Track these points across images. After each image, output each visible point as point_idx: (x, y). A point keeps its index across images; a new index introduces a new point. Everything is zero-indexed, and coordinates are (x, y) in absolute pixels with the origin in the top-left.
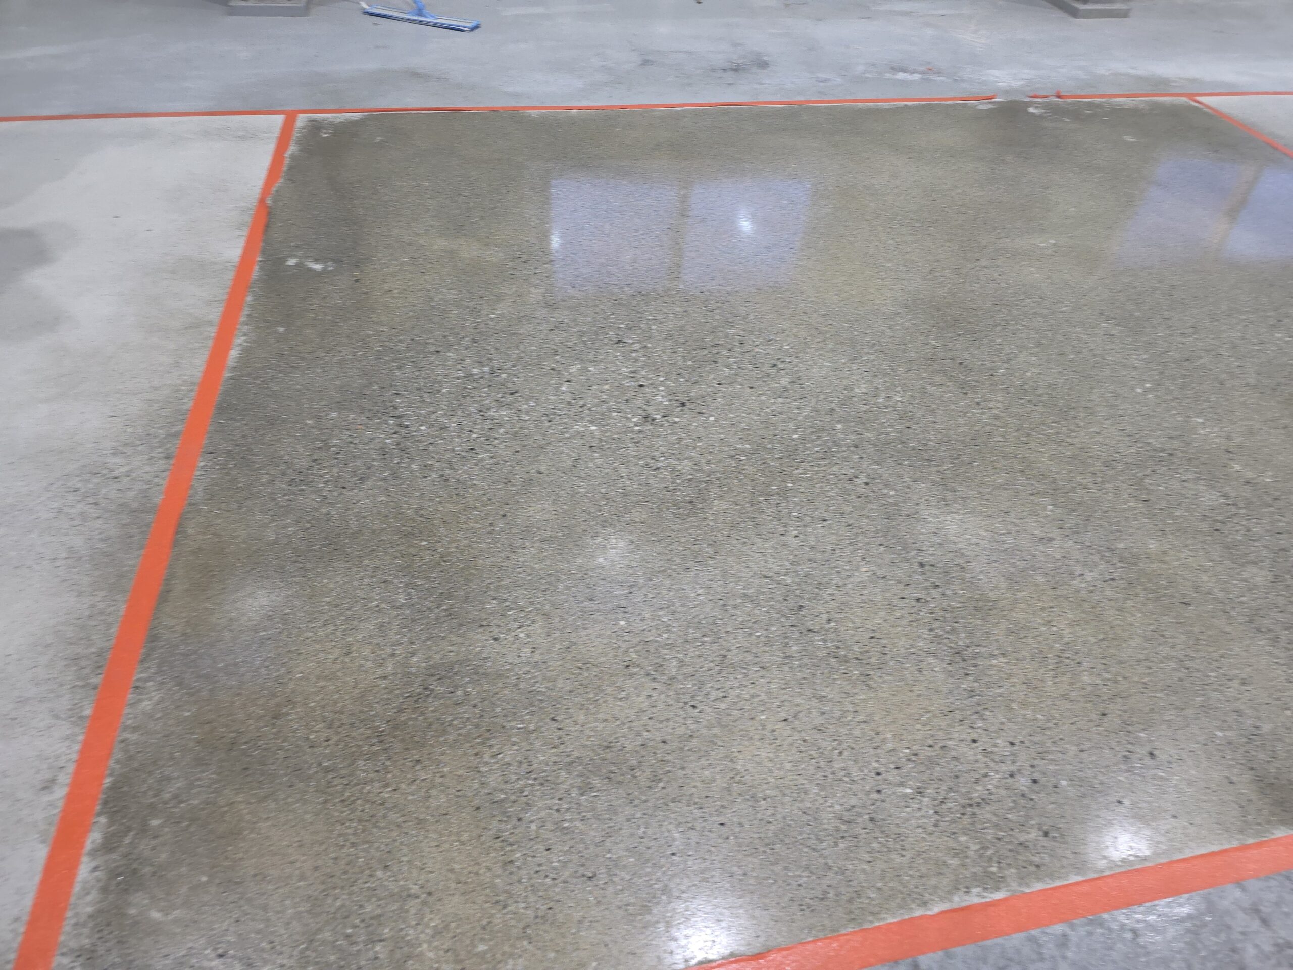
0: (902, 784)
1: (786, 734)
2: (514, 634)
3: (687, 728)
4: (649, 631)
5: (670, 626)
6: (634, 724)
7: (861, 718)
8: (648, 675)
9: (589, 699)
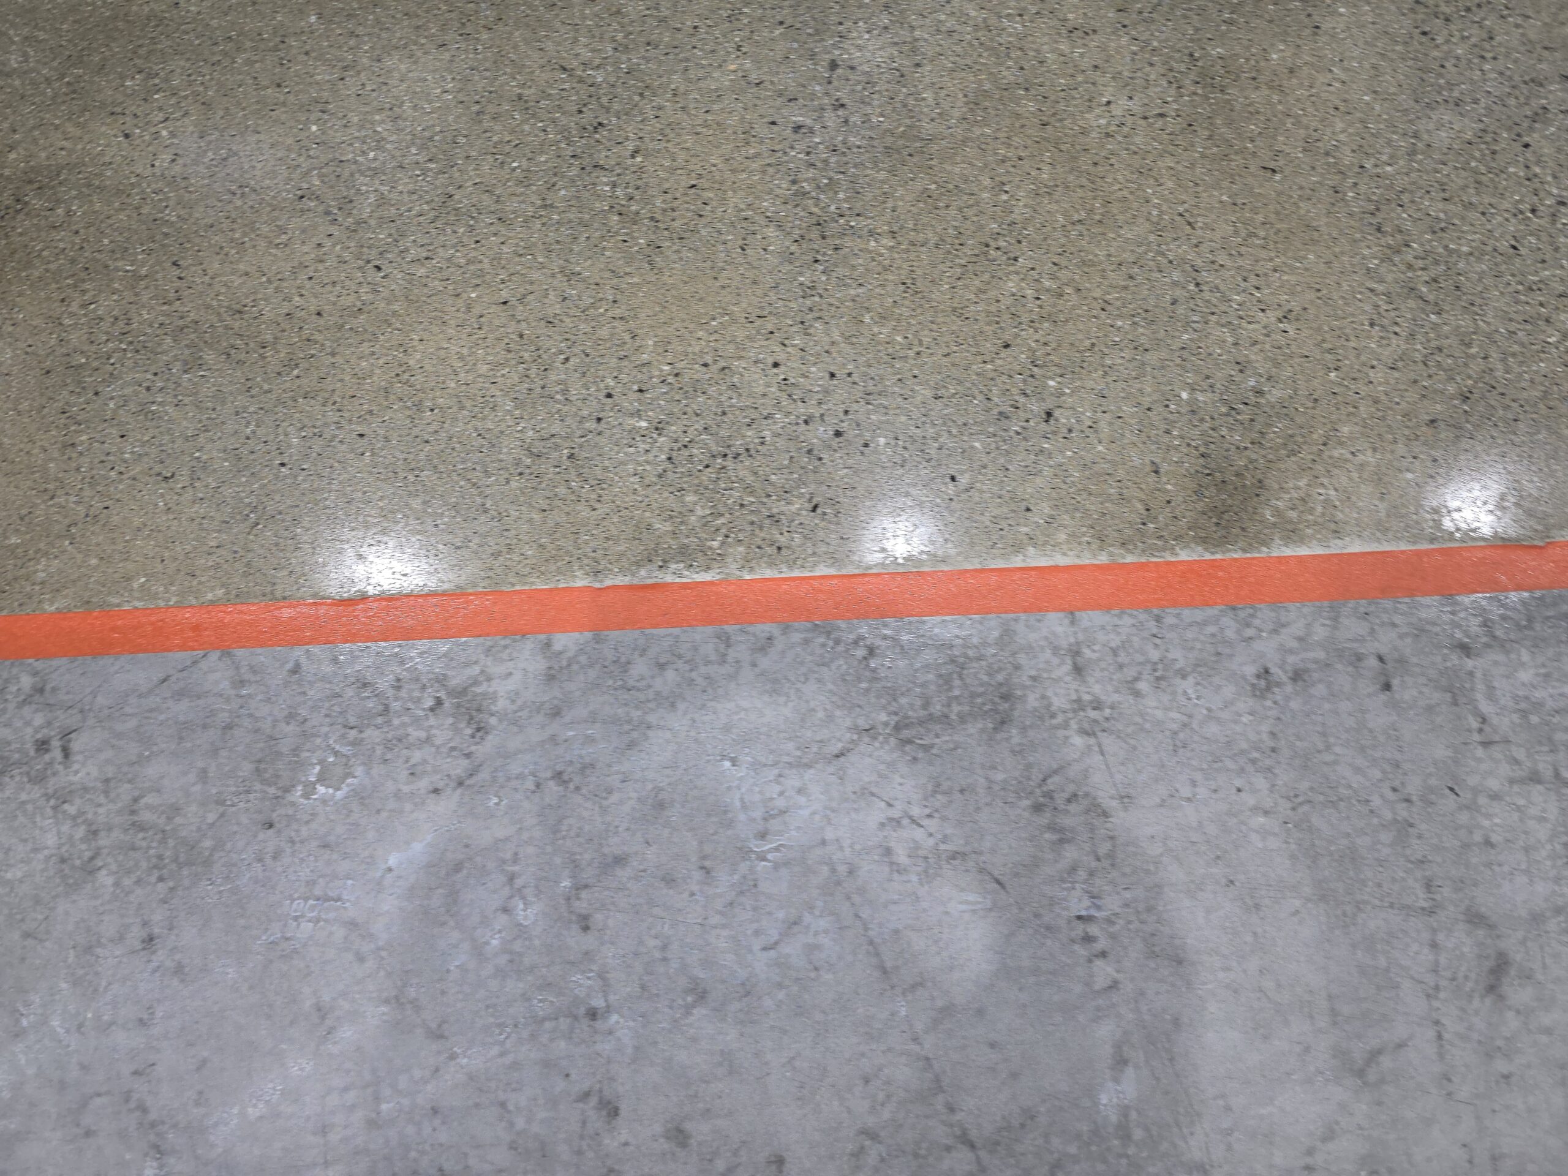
0: (638, 414)
1: (497, 322)
2: (153, 130)
3: (359, 298)
4: (351, 144)
5: (383, 139)
6: (285, 284)
7: (618, 312)
8: (328, 213)
9: (232, 240)
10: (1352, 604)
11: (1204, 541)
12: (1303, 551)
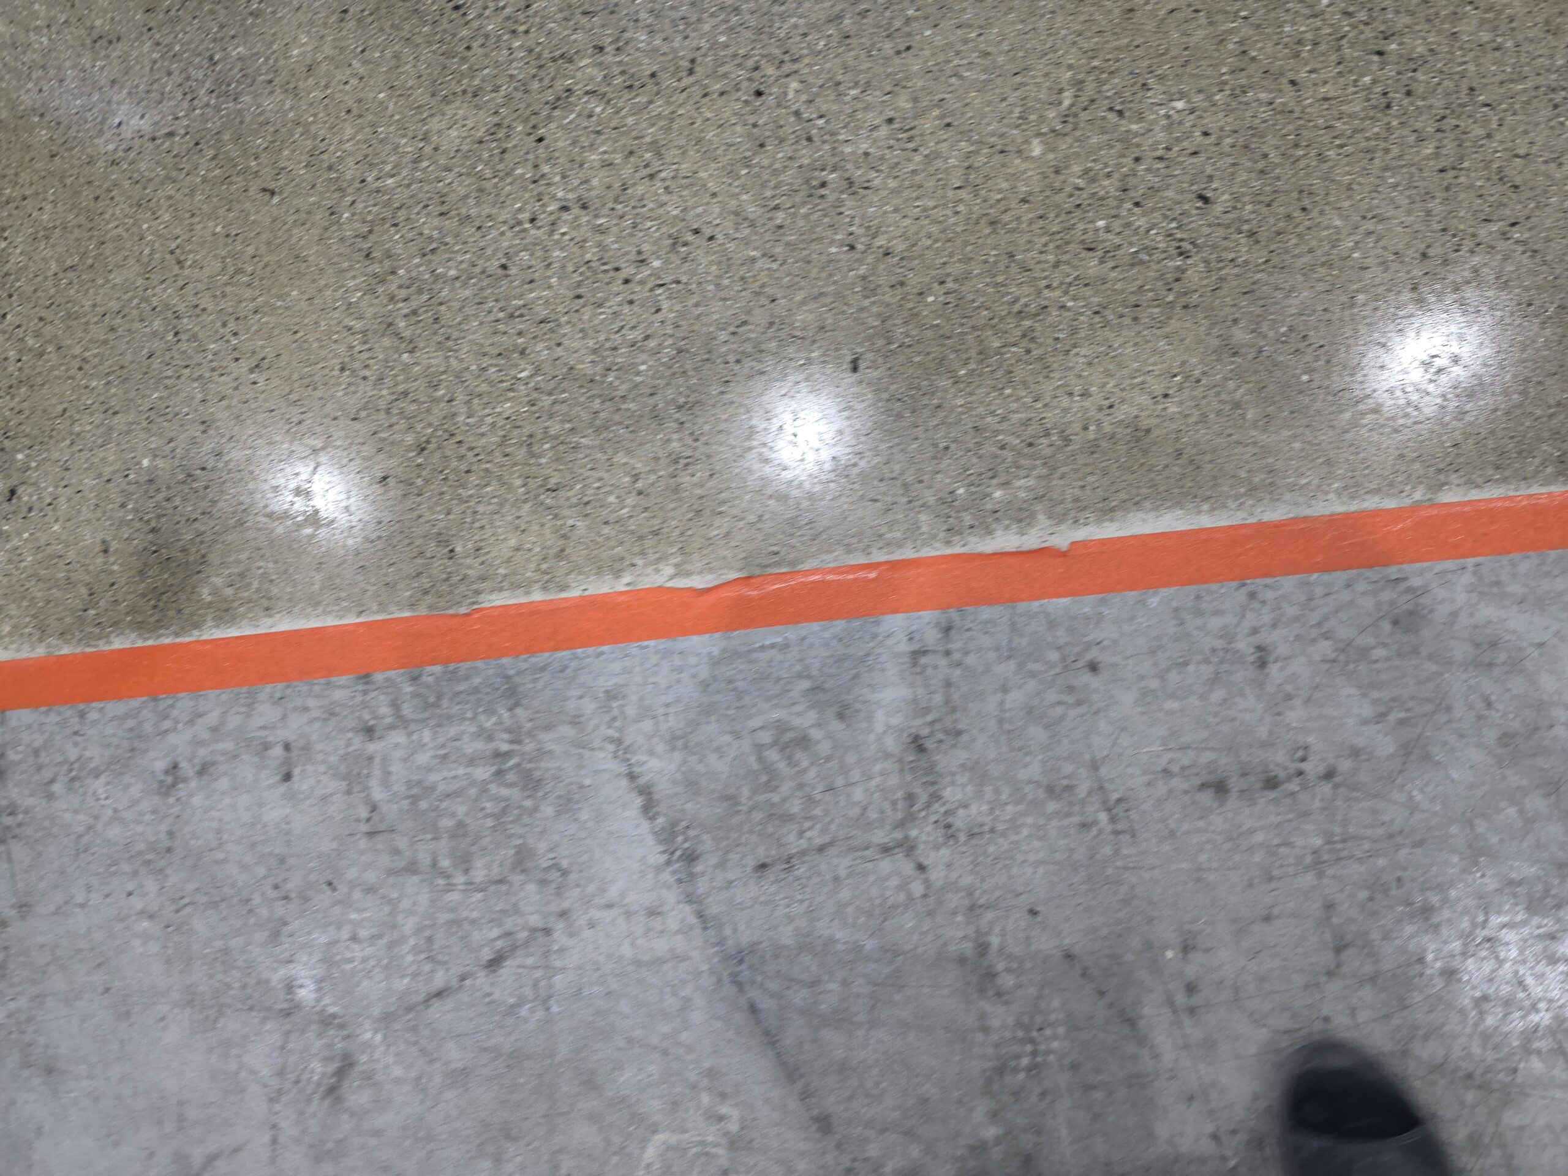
10: (269, 688)
11: (140, 627)
12: (233, 632)
